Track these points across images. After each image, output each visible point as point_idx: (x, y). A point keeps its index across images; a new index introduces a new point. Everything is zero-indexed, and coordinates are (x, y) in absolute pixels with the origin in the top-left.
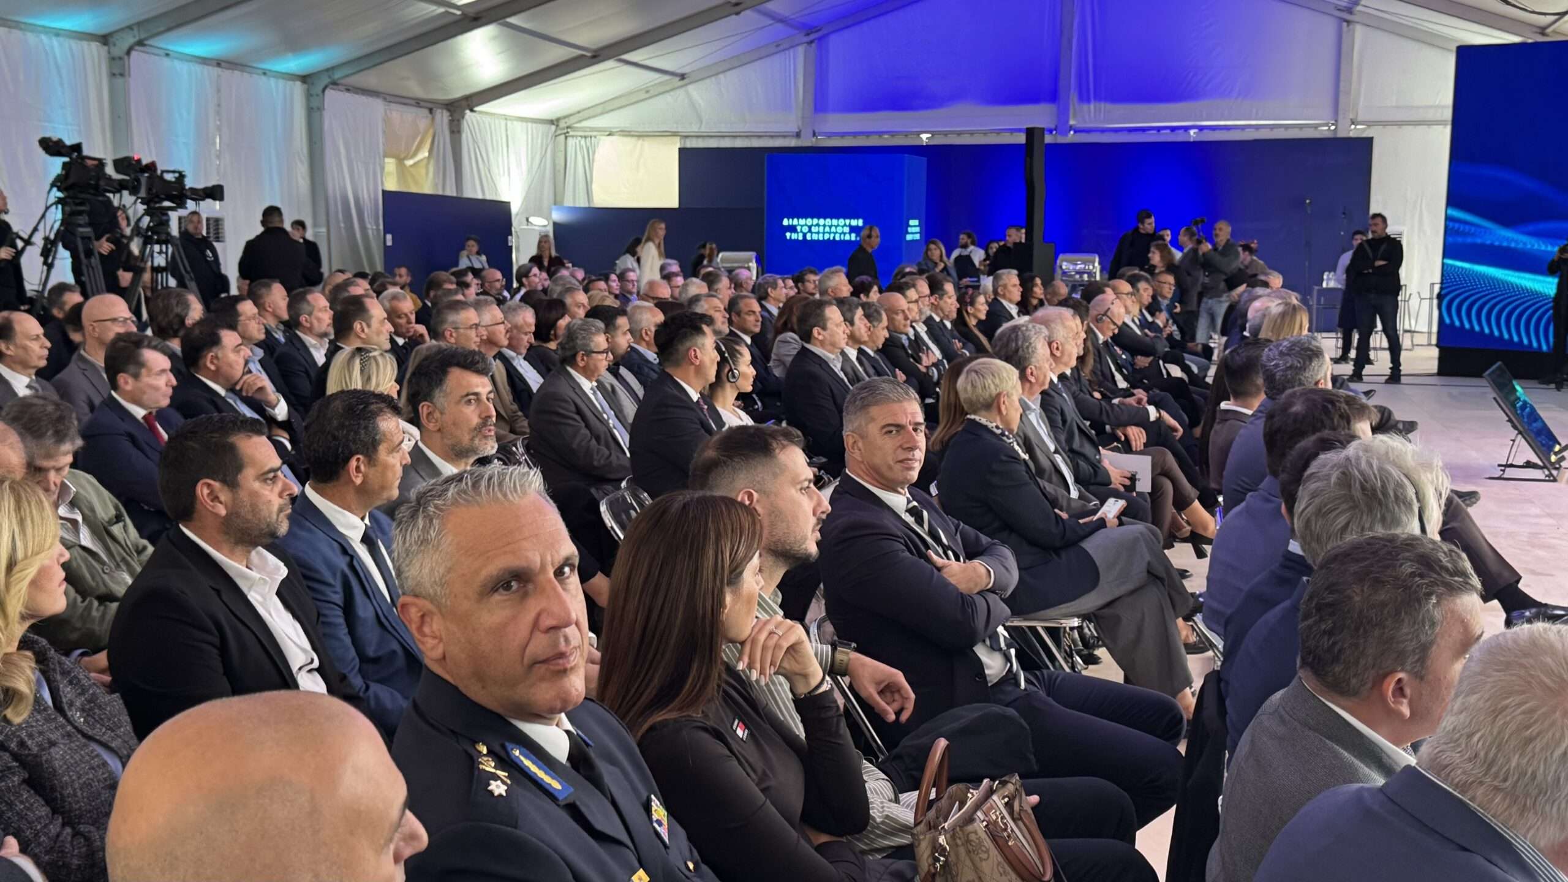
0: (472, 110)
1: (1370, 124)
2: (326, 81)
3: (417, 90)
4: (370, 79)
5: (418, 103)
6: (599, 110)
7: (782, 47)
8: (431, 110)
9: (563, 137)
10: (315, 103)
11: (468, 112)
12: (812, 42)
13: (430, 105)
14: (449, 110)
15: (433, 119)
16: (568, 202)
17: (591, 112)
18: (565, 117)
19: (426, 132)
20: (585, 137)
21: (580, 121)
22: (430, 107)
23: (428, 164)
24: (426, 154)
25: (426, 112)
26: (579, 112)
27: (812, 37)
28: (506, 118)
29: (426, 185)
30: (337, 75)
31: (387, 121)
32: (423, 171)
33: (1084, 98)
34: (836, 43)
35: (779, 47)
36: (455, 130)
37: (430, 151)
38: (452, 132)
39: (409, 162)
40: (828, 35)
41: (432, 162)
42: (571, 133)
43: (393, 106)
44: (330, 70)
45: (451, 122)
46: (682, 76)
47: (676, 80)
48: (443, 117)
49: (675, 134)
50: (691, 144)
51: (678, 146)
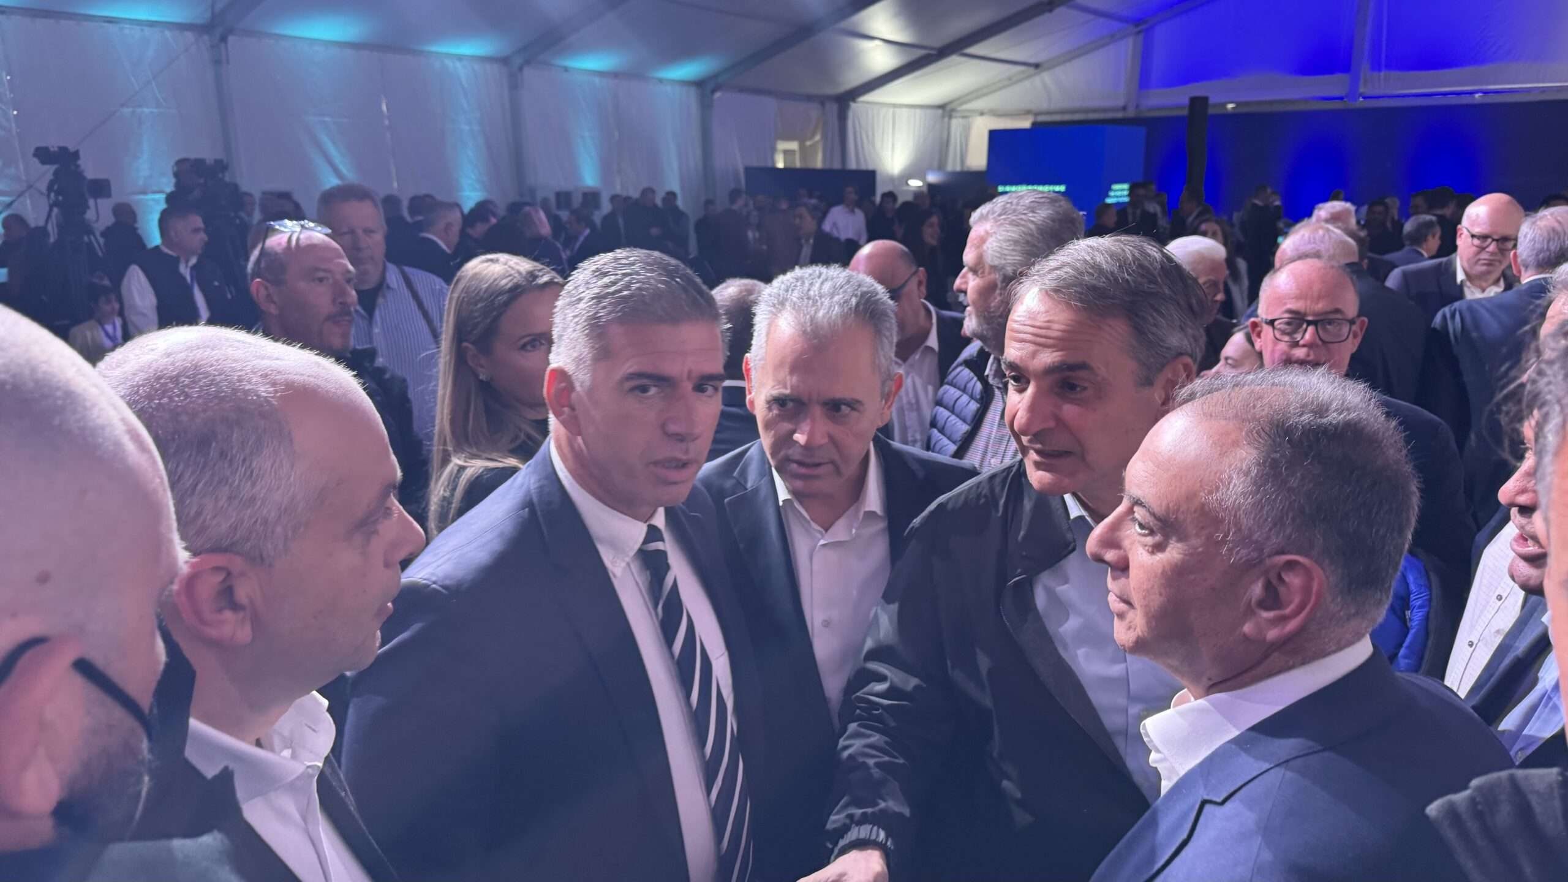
0: (855, 102)
3: (809, 88)
4: (767, 83)
5: (809, 98)
8: (823, 104)
11: (852, 103)
12: (1139, 31)
13: (820, 100)
14: (836, 103)
15: (823, 111)
16: (946, 169)
18: (950, 102)
19: (818, 121)
20: (964, 117)
21: (961, 105)
22: (822, 100)
24: (820, 137)
25: (817, 106)
27: (1141, 27)
29: (817, 160)
33: (1376, 66)
36: (842, 117)
37: (822, 135)
38: (839, 120)
40: (1151, 25)
41: (822, 145)
42: (954, 115)
43: (787, 101)
45: (838, 112)
46: (1037, 66)
47: (1031, 70)
48: (833, 108)
49: (1029, 112)
50: (1041, 119)
51: (1031, 121)
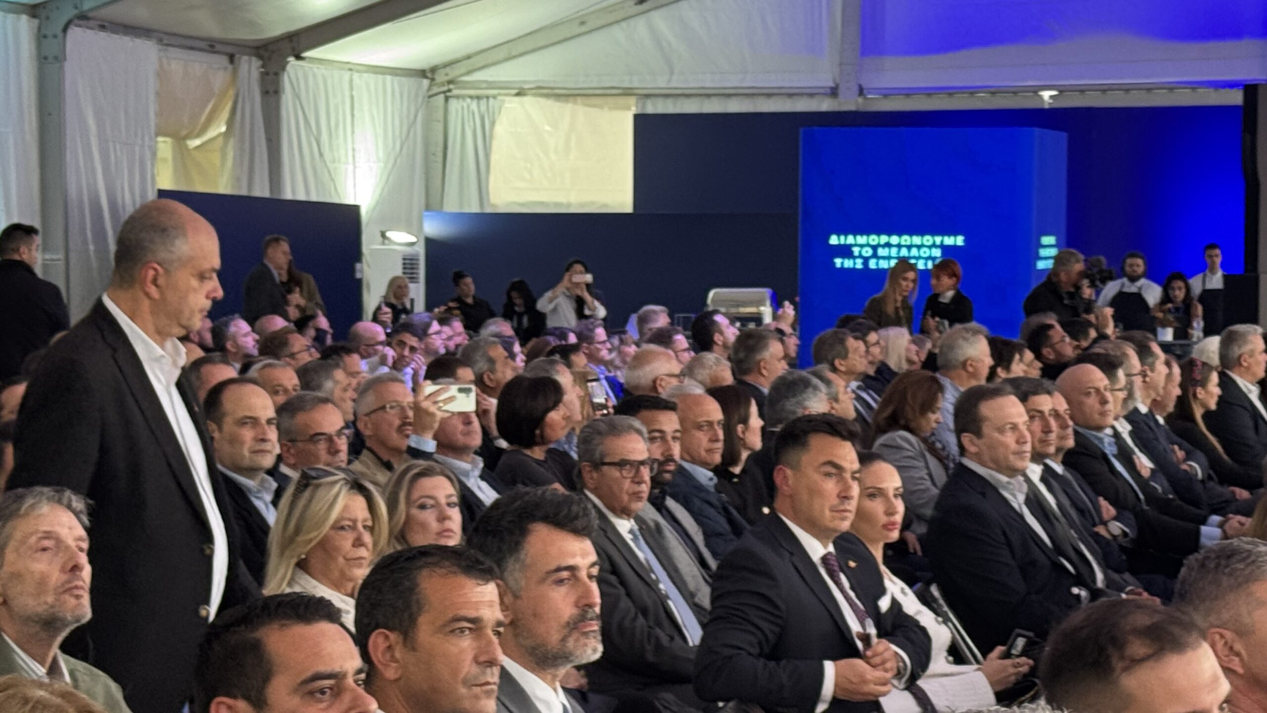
0: (298, 57)
2: (68, 14)
3: (210, 25)
4: (138, 11)
5: (211, 46)
6: (505, 52)
8: (231, 58)
9: (442, 96)
10: (51, 49)
11: (291, 59)
13: (230, 49)
14: (260, 57)
15: (235, 73)
16: (452, 206)
17: (492, 56)
18: (446, 65)
19: (224, 93)
20: (478, 98)
21: (469, 73)
22: (231, 52)
23: (226, 143)
24: (223, 129)
25: (224, 60)
26: (469, 57)
28: (351, 68)
29: (221, 180)
30: (87, 4)
31: (162, 74)
32: (216, 158)
36: (271, 88)
37: (230, 123)
38: (265, 93)
39: (194, 142)
41: (232, 142)
42: (456, 92)
43: (174, 52)
45: (264, 75)
48: (251, 68)
49: (627, 92)
50: (654, 107)
51: (634, 110)
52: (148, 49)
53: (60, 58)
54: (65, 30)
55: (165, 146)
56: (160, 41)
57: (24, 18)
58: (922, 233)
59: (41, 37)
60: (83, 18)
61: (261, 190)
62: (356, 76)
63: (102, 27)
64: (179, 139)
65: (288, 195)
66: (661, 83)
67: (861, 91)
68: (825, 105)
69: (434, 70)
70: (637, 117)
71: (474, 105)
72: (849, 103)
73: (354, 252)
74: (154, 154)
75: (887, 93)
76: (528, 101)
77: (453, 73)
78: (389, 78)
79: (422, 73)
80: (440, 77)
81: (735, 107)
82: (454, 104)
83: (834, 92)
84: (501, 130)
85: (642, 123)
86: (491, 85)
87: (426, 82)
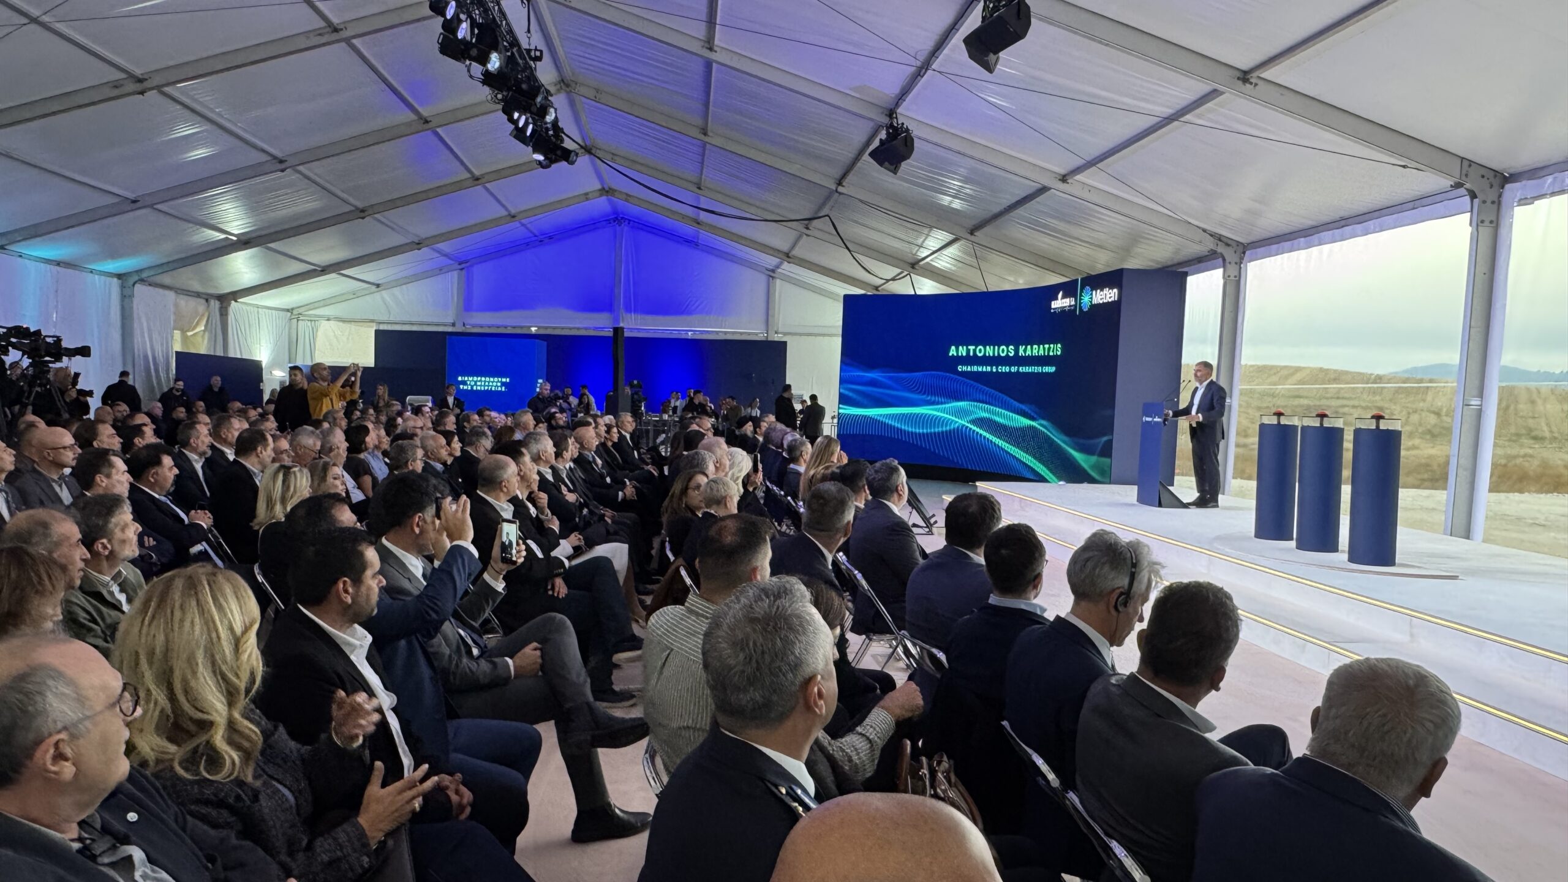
0: (236, 301)
1: (785, 334)
2: (136, 278)
3: (197, 287)
4: (166, 279)
5: (198, 295)
6: (322, 303)
7: (443, 271)
8: (207, 300)
9: (295, 320)
10: (127, 292)
11: (233, 302)
12: (462, 269)
13: (206, 297)
14: (219, 300)
15: (208, 306)
17: (316, 305)
18: (297, 308)
19: (203, 315)
20: (311, 321)
22: (207, 298)
23: (203, 336)
24: (203, 328)
25: (203, 301)
26: (307, 305)
27: (463, 266)
28: (258, 307)
29: (202, 347)
30: (144, 275)
31: (176, 305)
32: (200, 339)
33: (628, 310)
34: (477, 270)
35: (441, 270)
36: (224, 313)
37: (206, 326)
38: (221, 315)
39: (190, 334)
40: (472, 266)
41: (207, 334)
42: (301, 318)
43: (182, 296)
44: (138, 272)
45: (221, 308)
46: (378, 286)
47: (374, 288)
48: (215, 305)
49: (372, 321)
50: (383, 327)
51: (375, 328)
52: (171, 295)
53: (131, 296)
54: (134, 285)
55: (177, 334)
56: (176, 292)
57: (115, 280)
58: (494, 377)
59: (123, 287)
60: (142, 281)
61: (220, 353)
62: (260, 310)
63: (150, 285)
64: (184, 332)
65: (231, 354)
66: (385, 318)
67: (464, 325)
68: (450, 329)
69: (292, 309)
70: (376, 331)
71: (309, 323)
72: (459, 329)
73: (260, 379)
74: (172, 337)
75: (474, 326)
76: (332, 322)
77: (300, 310)
78: (274, 312)
79: (288, 310)
80: (295, 312)
81: (415, 328)
82: (300, 322)
83: (453, 325)
84: (320, 334)
85: (378, 333)
86: (316, 316)
87: (289, 314)
